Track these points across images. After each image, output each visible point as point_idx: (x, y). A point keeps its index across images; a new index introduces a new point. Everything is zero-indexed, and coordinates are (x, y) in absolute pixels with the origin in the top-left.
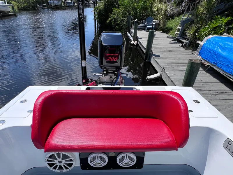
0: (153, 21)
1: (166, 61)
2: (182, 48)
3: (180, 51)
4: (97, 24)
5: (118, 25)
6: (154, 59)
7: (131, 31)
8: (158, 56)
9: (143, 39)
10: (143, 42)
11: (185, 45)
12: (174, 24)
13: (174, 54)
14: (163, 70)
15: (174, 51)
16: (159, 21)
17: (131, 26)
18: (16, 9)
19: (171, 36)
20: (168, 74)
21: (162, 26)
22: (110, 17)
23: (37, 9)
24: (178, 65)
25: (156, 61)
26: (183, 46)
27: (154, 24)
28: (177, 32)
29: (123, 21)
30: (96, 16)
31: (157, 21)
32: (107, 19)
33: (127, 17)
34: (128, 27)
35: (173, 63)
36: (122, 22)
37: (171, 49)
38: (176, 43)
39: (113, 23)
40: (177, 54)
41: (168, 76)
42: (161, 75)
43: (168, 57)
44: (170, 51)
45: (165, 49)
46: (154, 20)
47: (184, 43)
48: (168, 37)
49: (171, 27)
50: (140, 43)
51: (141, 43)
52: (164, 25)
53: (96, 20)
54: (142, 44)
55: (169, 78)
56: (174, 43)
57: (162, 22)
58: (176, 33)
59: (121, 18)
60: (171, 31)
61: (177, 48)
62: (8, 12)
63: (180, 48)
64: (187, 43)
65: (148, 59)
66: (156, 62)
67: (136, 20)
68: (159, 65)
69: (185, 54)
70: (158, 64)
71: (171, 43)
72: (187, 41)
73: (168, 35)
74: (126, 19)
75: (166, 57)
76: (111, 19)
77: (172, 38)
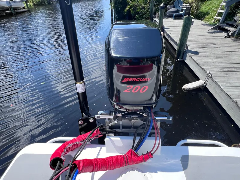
0: (183, 5)
1: (210, 60)
2: (228, 38)
3: (226, 44)
4: (114, 15)
5: (138, 13)
6: (191, 57)
7: (155, 20)
8: (197, 53)
9: (171, 29)
10: (171, 33)
11: (232, 35)
12: (211, 6)
13: (219, 48)
14: (209, 76)
15: (218, 45)
16: (190, 5)
17: (155, 14)
18: (31, 5)
19: (208, 23)
20: (219, 84)
21: (194, 10)
22: (129, 5)
23: (53, 3)
24: (230, 66)
25: (194, 60)
26: (229, 37)
27: (184, 8)
28: (216, 17)
29: (144, 8)
30: (113, 5)
31: (187, 5)
32: (125, 7)
33: (149, 3)
34: (150, 16)
35: (222, 64)
36: (142, 10)
37: (213, 41)
38: (218, 32)
39: (132, 12)
40: (223, 48)
41: (220, 87)
42: (205, 83)
43: (211, 53)
44: (212, 44)
45: (205, 42)
46: (183, 3)
47: (230, 31)
48: (203, 25)
49: (206, 11)
50: (168, 35)
51: (170, 34)
52: (197, 10)
53: (113, 10)
54: (171, 36)
55: (222, 90)
56: (215, 32)
57: (194, 5)
58: (215, 19)
59: (141, 5)
60: (207, 17)
61: (220, 40)
62: (22, 8)
63: (225, 39)
64: (235, 32)
65: (181, 56)
66: (196, 62)
67: (162, 5)
68: (201, 67)
69: (236, 47)
70: (199, 65)
71: (211, 33)
72: (235, 29)
73: (203, 22)
74: (148, 5)
75: (208, 53)
76: (130, 6)
77: (210, 25)
